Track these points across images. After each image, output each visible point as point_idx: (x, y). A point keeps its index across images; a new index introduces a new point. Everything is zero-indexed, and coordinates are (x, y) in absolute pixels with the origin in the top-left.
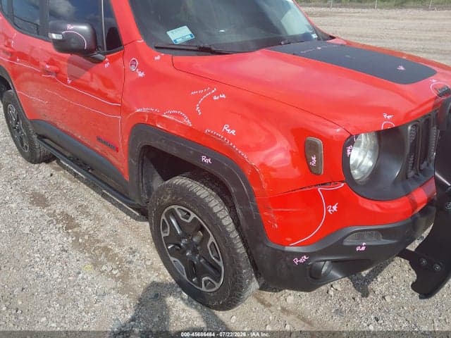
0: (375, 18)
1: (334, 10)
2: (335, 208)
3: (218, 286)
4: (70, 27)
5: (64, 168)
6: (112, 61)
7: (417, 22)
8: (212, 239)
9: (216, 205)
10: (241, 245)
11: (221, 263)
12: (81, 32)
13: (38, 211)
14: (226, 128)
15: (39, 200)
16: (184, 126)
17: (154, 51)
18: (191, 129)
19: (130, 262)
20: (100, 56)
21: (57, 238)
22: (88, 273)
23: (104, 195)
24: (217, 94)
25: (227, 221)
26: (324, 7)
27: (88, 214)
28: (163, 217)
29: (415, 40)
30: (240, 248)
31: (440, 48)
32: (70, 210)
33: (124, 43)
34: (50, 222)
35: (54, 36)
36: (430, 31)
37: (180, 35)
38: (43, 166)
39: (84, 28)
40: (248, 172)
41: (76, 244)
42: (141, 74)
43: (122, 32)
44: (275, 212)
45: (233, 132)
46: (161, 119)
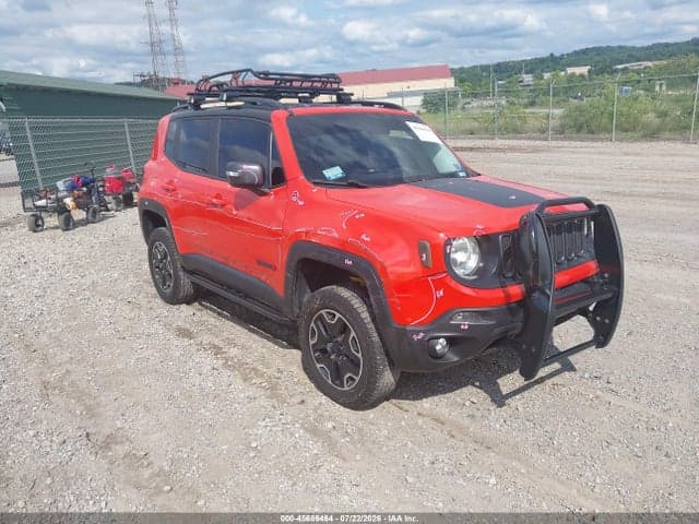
0: (610, 154)
1: (554, 143)
2: (441, 293)
3: (357, 379)
4: (245, 167)
5: (207, 308)
6: (276, 193)
7: (670, 159)
8: (353, 334)
9: (357, 303)
10: (375, 334)
11: (360, 355)
12: (255, 171)
13: (186, 342)
14: (363, 237)
15: (184, 333)
16: (334, 238)
17: (312, 186)
18: (337, 240)
19: (279, 378)
20: (266, 190)
21: (207, 361)
22: (239, 384)
23: (250, 330)
24: (358, 214)
25: (365, 315)
26: (540, 139)
27: (235, 345)
28: (313, 324)
29: (657, 182)
30: (375, 337)
31: (687, 192)
32: (217, 342)
33: (288, 178)
34: (198, 350)
35: (232, 174)
36: (682, 171)
37: (334, 173)
38: (184, 306)
39: (256, 168)
40: (378, 267)
41: (225, 365)
42: (301, 203)
43: (286, 170)
44: (398, 298)
45: (368, 239)
46: (315, 235)
